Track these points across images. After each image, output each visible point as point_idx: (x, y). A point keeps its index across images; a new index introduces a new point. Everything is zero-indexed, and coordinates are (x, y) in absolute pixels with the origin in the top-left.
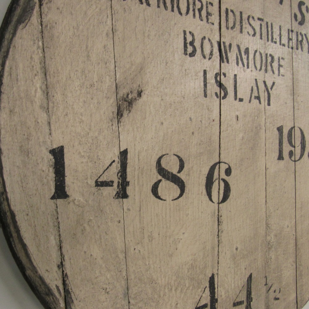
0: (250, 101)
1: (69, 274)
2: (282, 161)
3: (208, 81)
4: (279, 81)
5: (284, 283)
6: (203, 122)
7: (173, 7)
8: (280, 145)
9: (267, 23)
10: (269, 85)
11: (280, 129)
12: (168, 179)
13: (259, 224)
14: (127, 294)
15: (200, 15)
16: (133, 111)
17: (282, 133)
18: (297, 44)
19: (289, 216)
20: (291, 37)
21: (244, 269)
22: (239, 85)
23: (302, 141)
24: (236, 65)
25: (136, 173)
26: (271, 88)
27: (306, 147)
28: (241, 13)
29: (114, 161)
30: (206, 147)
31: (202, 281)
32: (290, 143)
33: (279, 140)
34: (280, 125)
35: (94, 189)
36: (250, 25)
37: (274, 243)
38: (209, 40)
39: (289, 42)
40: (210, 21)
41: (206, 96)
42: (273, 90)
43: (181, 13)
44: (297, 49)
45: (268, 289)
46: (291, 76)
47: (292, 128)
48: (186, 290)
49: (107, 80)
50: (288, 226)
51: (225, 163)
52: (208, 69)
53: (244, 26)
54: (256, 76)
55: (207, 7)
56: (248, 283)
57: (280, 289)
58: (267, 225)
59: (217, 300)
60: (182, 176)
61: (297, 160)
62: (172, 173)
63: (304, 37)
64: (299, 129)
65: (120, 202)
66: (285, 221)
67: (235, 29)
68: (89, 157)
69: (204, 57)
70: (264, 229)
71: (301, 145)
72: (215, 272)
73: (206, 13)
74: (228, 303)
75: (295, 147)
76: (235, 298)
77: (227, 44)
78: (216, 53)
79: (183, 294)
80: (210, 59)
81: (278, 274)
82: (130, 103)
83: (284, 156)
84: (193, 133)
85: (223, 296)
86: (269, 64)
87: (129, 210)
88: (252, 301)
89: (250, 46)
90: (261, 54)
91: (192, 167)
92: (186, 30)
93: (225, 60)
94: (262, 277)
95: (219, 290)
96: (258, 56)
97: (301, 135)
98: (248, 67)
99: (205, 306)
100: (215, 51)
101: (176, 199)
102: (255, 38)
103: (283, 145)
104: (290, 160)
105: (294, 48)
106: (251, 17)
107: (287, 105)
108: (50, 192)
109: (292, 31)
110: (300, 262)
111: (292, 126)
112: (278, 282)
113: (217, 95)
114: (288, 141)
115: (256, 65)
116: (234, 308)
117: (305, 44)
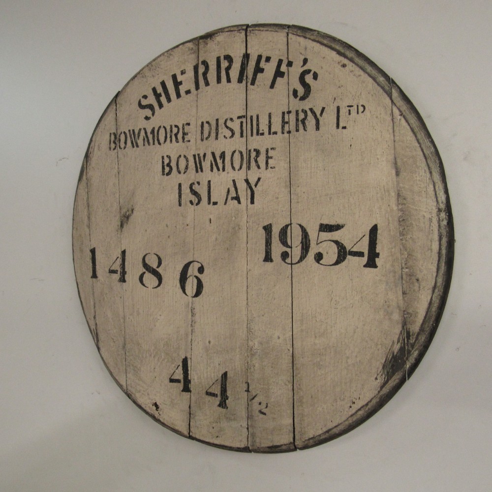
0: (225, 203)
1: (97, 323)
2: (270, 263)
3: (182, 193)
4: (264, 174)
5: (272, 400)
6: (177, 227)
7: (154, 142)
8: (266, 246)
9: (252, 117)
10: (253, 183)
11: (268, 229)
12: (150, 272)
13: (236, 325)
14: (124, 347)
15: (177, 138)
16: (129, 223)
17: (271, 233)
18: (297, 125)
19: (281, 325)
20: (286, 120)
21: (217, 364)
22: (214, 189)
23: (304, 240)
24: (210, 172)
25: (130, 265)
26: (256, 186)
27: (310, 248)
28: (217, 120)
29: (118, 257)
30: (180, 248)
31: (176, 359)
32: (284, 242)
33: (266, 240)
34: (268, 224)
35: (108, 274)
36: (227, 127)
37: (258, 351)
38: (185, 156)
39: (283, 127)
40: (186, 139)
41: (180, 205)
43: (160, 144)
44: (297, 130)
45: (251, 397)
46: (287, 166)
47: (287, 226)
48: (162, 360)
49: (115, 206)
50: (279, 338)
51: (198, 262)
52: (182, 182)
53: (220, 132)
54: (233, 177)
55: (183, 129)
56: (223, 380)
57: (267, 404)
58: (249, 330)
59: (190, 381)
60: (160, 270)
61: (295, 262)
62: (153, 268)
63: (309, 113)
64: (298, 226)
65: (121, 285)
66: (275, 330)
67: (210, 139)
68: (106, 254)
69: (179, 172)
70: (245, 332)
71: (301, 245)
72: (189, 357)
73: (182, 134)
74: (201, 389)
75: (291, 248)
76: (208, 388)
77: (202, 155)
78: (191, 166)
79: (159, 364)
80: (184, 173)
81: (265, 386)
82: (127, 217)
83: (273, 257)
84: (169, 237)
85: (196, 381)
86: (253, 160)
87: (126, 290)
88: (227, 399)
89: (227, 149)
90: (241, 153)
91: (168, 264)
92: (164, 155)
93: (199, 170)
94: (241, 380)
95: (192, 373)
96: (237, 156)
97: (303, 233)
98: (224, 170)
99: (178, 381)
100: (189, 165)
101: (155, 288)
102: (233, 139)
103: (272, 245)
104: (283, 263)
105: (292, 131)
106: (229, 119)
107: (279, 199)
108: (91, 274)
109: (289, 112)
110: (299, 385)
111: (287, 223)
112: (265, 395)
113: (191, 202)
114: (280, 240)
115: (234, 165)
116: (207, 396)
117: (310, 121)
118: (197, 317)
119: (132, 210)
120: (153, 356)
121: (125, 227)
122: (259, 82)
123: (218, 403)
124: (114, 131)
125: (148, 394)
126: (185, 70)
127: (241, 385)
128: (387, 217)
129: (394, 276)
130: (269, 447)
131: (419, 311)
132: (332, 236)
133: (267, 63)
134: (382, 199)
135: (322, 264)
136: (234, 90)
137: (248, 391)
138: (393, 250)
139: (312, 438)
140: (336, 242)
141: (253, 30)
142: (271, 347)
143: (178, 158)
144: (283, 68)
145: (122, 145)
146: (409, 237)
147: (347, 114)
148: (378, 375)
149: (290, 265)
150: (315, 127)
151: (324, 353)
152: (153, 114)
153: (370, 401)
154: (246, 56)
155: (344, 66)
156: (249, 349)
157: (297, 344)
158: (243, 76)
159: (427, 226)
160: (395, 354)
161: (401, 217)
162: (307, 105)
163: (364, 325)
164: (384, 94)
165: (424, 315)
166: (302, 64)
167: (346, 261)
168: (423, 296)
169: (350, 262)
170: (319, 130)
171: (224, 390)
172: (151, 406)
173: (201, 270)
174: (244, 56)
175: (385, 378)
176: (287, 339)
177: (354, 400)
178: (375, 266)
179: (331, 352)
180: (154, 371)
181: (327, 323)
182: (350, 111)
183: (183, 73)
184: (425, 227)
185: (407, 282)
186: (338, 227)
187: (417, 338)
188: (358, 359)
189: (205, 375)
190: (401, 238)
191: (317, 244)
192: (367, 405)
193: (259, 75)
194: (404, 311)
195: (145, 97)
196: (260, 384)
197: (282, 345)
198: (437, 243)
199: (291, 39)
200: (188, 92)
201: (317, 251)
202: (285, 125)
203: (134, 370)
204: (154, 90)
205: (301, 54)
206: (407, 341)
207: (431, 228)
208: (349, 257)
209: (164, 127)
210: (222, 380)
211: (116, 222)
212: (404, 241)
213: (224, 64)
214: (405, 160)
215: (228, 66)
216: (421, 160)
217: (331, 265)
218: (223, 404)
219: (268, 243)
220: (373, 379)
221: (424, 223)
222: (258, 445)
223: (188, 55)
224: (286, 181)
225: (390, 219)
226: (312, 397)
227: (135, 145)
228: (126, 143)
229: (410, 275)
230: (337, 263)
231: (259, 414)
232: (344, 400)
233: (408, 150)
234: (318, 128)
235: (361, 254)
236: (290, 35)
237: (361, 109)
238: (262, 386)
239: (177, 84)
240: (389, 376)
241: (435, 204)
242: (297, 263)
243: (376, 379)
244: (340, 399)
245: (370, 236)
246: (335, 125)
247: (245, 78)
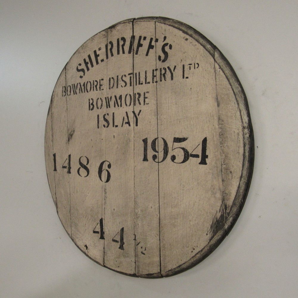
0: (122, 126)
1: (57, 197)
2: (146, 162)
3: (99, 120)
4: (143, 108)
5: (148, 246)
6: (97, 141)
7: (85, 90)
8: (144, 151)
9: (136, 73)
10: (137, 113)
11: (145, 141)
12: (83, 167)
13: (128, 199)
14: (70, 212)
15: (96, 88)
16: (72, 139)
17: (147, 143)
18: (161, 77)
19: (153, 200)
20: (155, 74)
21: (118, 223)
22: (116, 118)
23: (165, 148)
24: (114, 108)
25: (73, 164)
26: (138, 115)
27: (169, 153)
28: (118, 76)
29: (67, 159)
30: (99, 153)
31: (96, 219)
32: (154, 149)
33: (144, 148)
34: (145, 138)
35: (62, 169)
36: (123, 80)
37: (141, 215)
38: (101, 99)
39: (153, 79)
40: (101, 89)
41: (98, 128)
42: (139, 115)
43: (87, 92)
44: (161, 81)
45: (137, 244)
46: (155, 102)
47: (156, 139)
49: (65, 129)
50: (152, 208)
51: (108, 162)
52: (100, 114)
53: (119, 83)
54: (126, 110)
55: (100, 82)
57: (145, 248)
58: (135, 202)
59: (104, 233)
60: (88, 166)
62: (84, 165)
64: (162, 139)
65: (68, 175)
66: (149, 203)
67: (114, 88)
68: (61, 157)
69: (98, 108)
70: (133, 204)
71: (163, 151)
72: (103, 218)
73: (99, 85)
74: (110, 238)
75: (158, 152)
76: (113, 237)
77: (109, 98)
79: (88, 221)
80: (100, 109)
81: (144, 237)
82: (71, 135)
83: (148, 158)
84: (92, 147)
85: (107, 232)
86: (137, 99)
87: (71, 178)
88: (124, 244)
89: (123, 93)
90: (130, 95)
91: (92, 163)
92: (90, 98)
93: (108, 106)
94: (131, 233)
95: (105, 228)
96: (128, 98)
97: (164, 143)
98: (121, 106)
99: (97, 232)
100: (103, 103)
101: (85, 177)
102: (126, 87)
103: (148, 151)
104: (154, 162)
105: (158, 81)
106: (124, 76)
107: (151, 123)
108: (53, 168)
109: (156, 70)
110: (163, 237)
111: (156, 138)
112: (144, 242)
113: (104, 126)
114: (152, 148)
115: (127, 103)
116: (113, 242)
117: (168, 74)
118: (107, 195)
119: (74, 131)
120: (84, 217)
121: (70, 141)
122: (140, 52)
123: (119, 246)
124: (65, 85)
125: (82, 240)
126: (101, 47)
127: (131, 236)
128: (212, 132)
129: (217, 170)
130: (147, 275)
131: (232, 192)
132: (181, 145)
133: (144, 41)
134: (209, 121)
135: (175, 162)
136: (126, 58)
137: (135, 239)
138: (216, 153)
139: (170, 270)
140: (183, 149)
141: (137, 21)
142: (147, 213)
143: (97, 100)
144: (153, 43)
145: (69, 94)
146: (225, 145)
147: (189, 69)
148: (208, 232)
149: (157, 163)
150: (171, 78)
151: (177, 217)
152: (84, 75)
153: (204, 248)
154: (133, 37)
155: (187, 39)
156: (136, 214)
157: (162, 212)
158: (131, 49)
159: (236, 138)
160: (218, 219)
161: (221, 132)
162: (166, 65)
163: (200, 200)
164: (210, 55)
165: (235, 195)
166: (163, 40)
167: (189, 160)
168: (234, 183)
169: (191, 161)
170: (173, 80)
171: (122, 239)
172: (84, 246)
173: (109, 166)
174: (132, 37)
175: (212, 234)
176: (156, 208)
177: (194, 248)
178: (206, 164)
179: (180, 217)
180: (85, 226)
181: (178, 199)
182: (190, 67)
183: (100, 49)
184: (235, 139)
185: (224, 174)
186: (184, 139)
187: (231, 209)
188: (196, 222)
189: (112, 229)
190: (221, 146)
191: (172, 150)
192: (202, 250)
193: (140, 48)
194: (223, 192)
195: (80, 65)
196: (142, 236)
197: (153, 212)
198: (242, 149)
199: (157, 25)
200: (102, 61)
201: (172, 155)
202: (154, 78)
203: (75, 226)
204: (85, 60)
205: (163, 34)
206: (225, 211)
207: (239, 139)
208: (190, 158)
209: (90, 82)
210: (121, 232)
211: (66, 138)
212: (223, 148)
213: (121, 43)
214: (223, 96)
215: (123, 44)
216: (232, 96)
217: (180, 163)
218: (121, 247)
219: (145, 150)
220: (205, 234)
221: (234, 136)
222: (141, 273)
223: (102, 39)
224: (155, 112)
225: (214, 134)
226: (170, 245)
227: (75, 93)
228: (70, 92)
229: (227, 169)
230: (184, 162)
231: (141, 254)
232: (188, 247)
233: (224, 90)
234: (172, 79)
235: (197, 156)
236: (157, 23)
237: (196, 66)
238: (143, 237)
239: (97, 56)
240: (215, 233)
241: (241, 124)
242: (161, 162)
243: (207, 234)
244: (186, 246)
245: (202, 144)
246: (182, 76)
247: (132, 50)
